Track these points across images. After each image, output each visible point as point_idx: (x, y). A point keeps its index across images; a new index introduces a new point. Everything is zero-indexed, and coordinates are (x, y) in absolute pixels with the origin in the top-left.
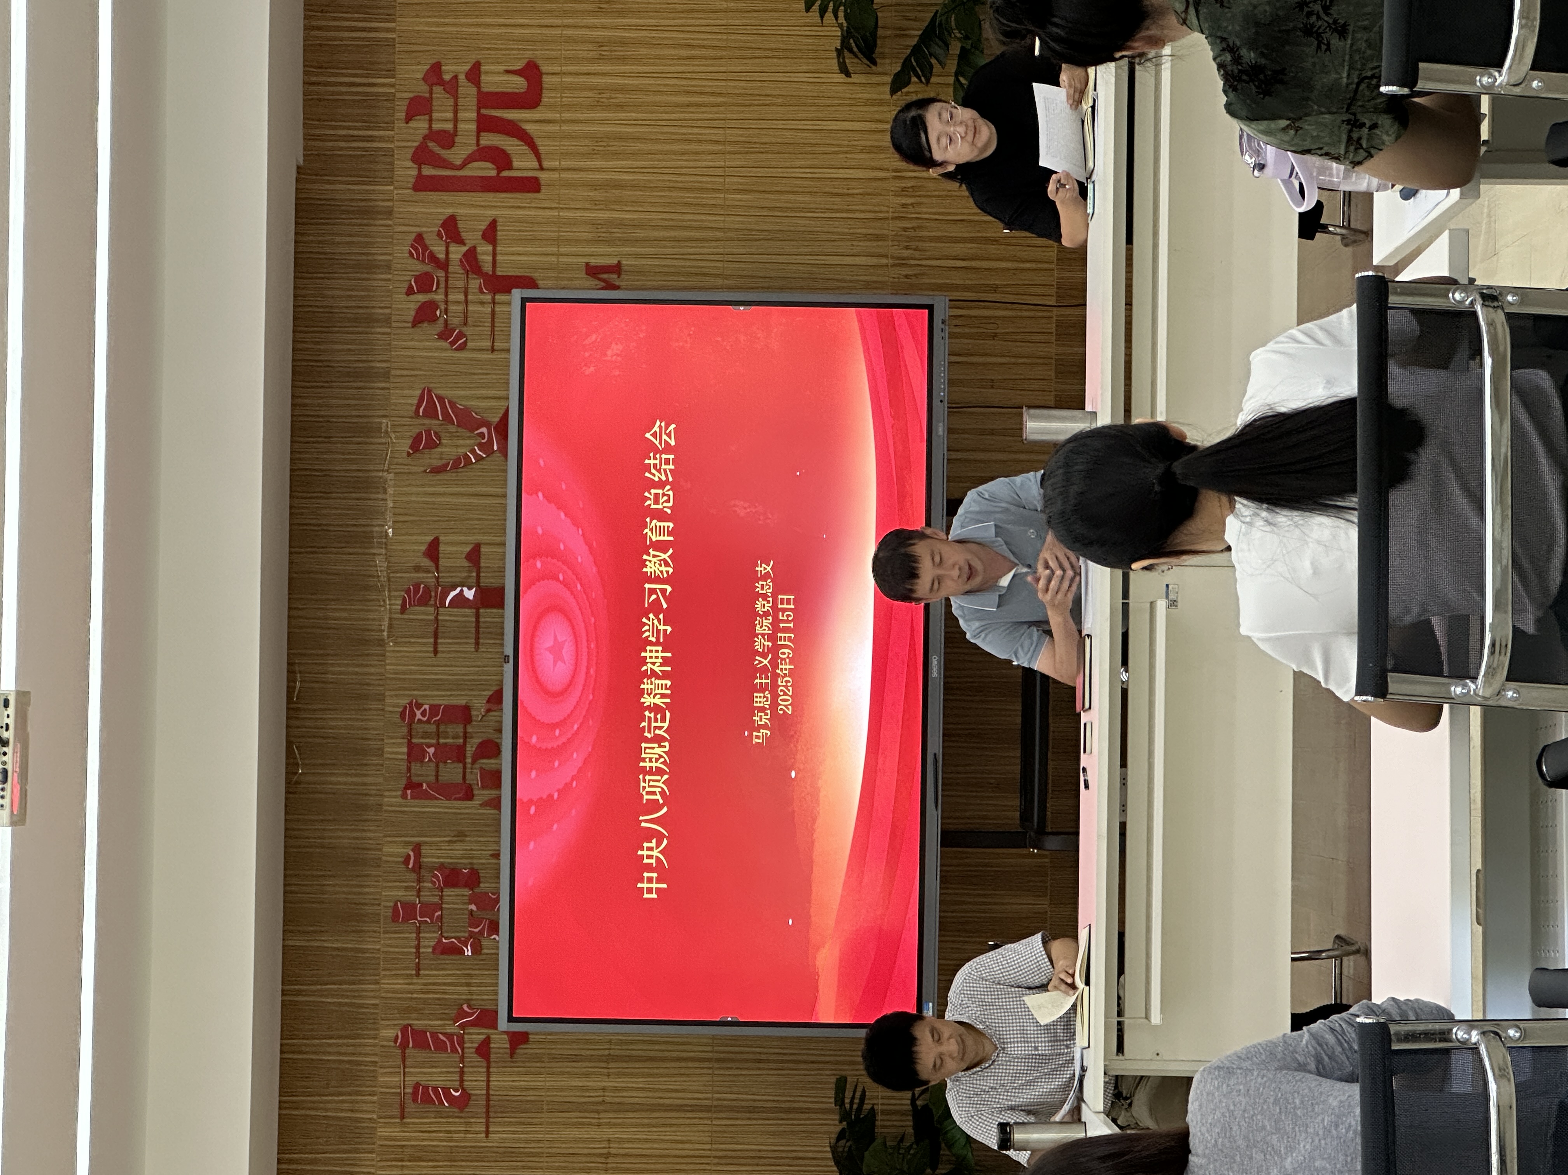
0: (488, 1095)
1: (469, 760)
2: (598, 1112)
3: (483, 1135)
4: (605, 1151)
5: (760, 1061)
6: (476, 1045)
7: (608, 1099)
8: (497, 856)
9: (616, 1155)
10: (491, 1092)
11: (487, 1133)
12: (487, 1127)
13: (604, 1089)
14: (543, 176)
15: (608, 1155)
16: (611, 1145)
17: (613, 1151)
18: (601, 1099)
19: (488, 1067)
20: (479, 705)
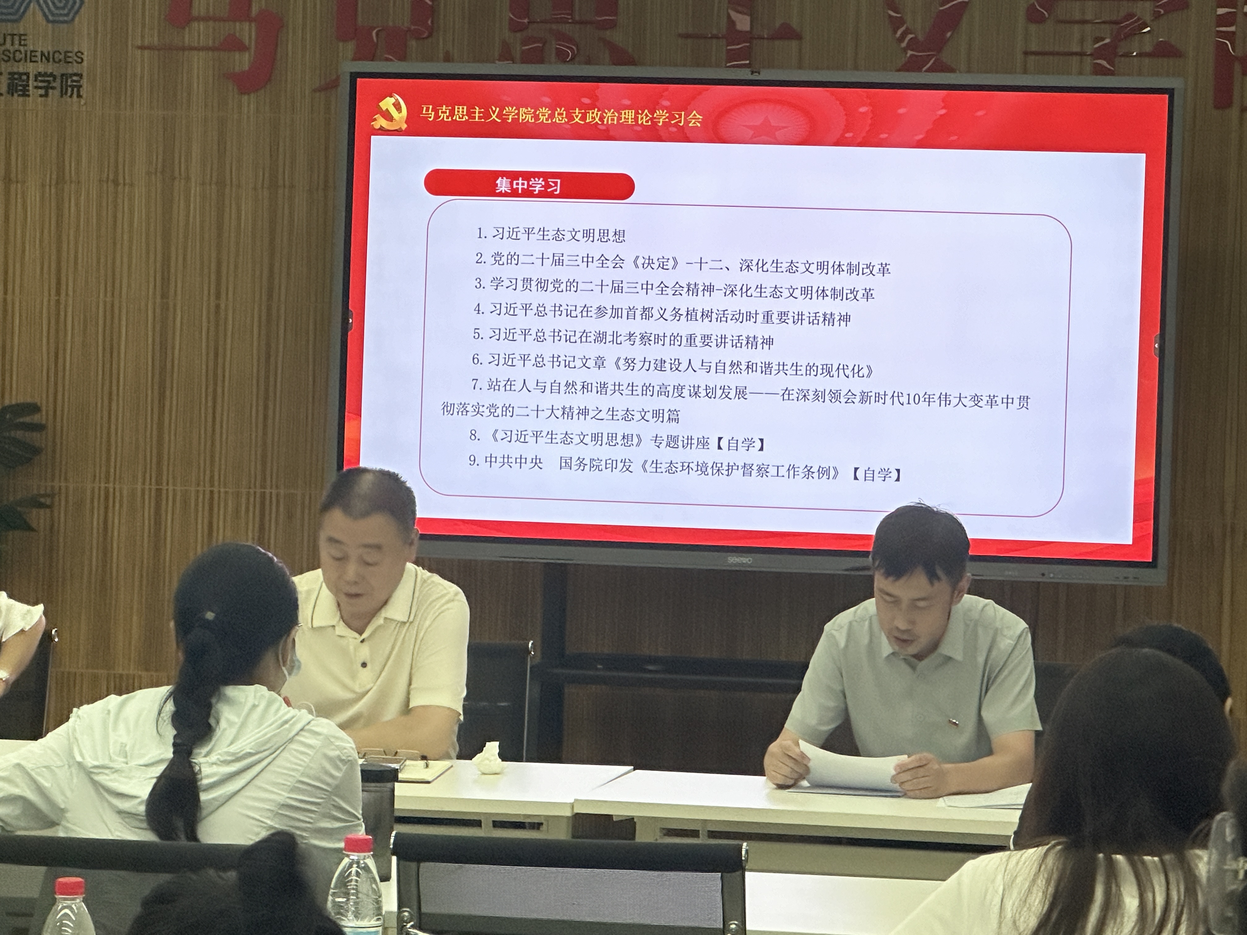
0: (183, 49)
1: (554, 27)
2: (163, 172)
3: (139, 43)
4: (121, 181)
5: (216, 355)
6: (237, 34)
7: (176, 183)
8: (448, 59)
9: (116, 193)
10: (186, 53)
11: (142, 48)
12: (149, 48)
13: (188, 179)
14: (1234, 112)
15: (116, 183)
16: (127, 187)
17: (120, 188)
18: (177, 174)
19: (213, 49)
20: (617, 37)
